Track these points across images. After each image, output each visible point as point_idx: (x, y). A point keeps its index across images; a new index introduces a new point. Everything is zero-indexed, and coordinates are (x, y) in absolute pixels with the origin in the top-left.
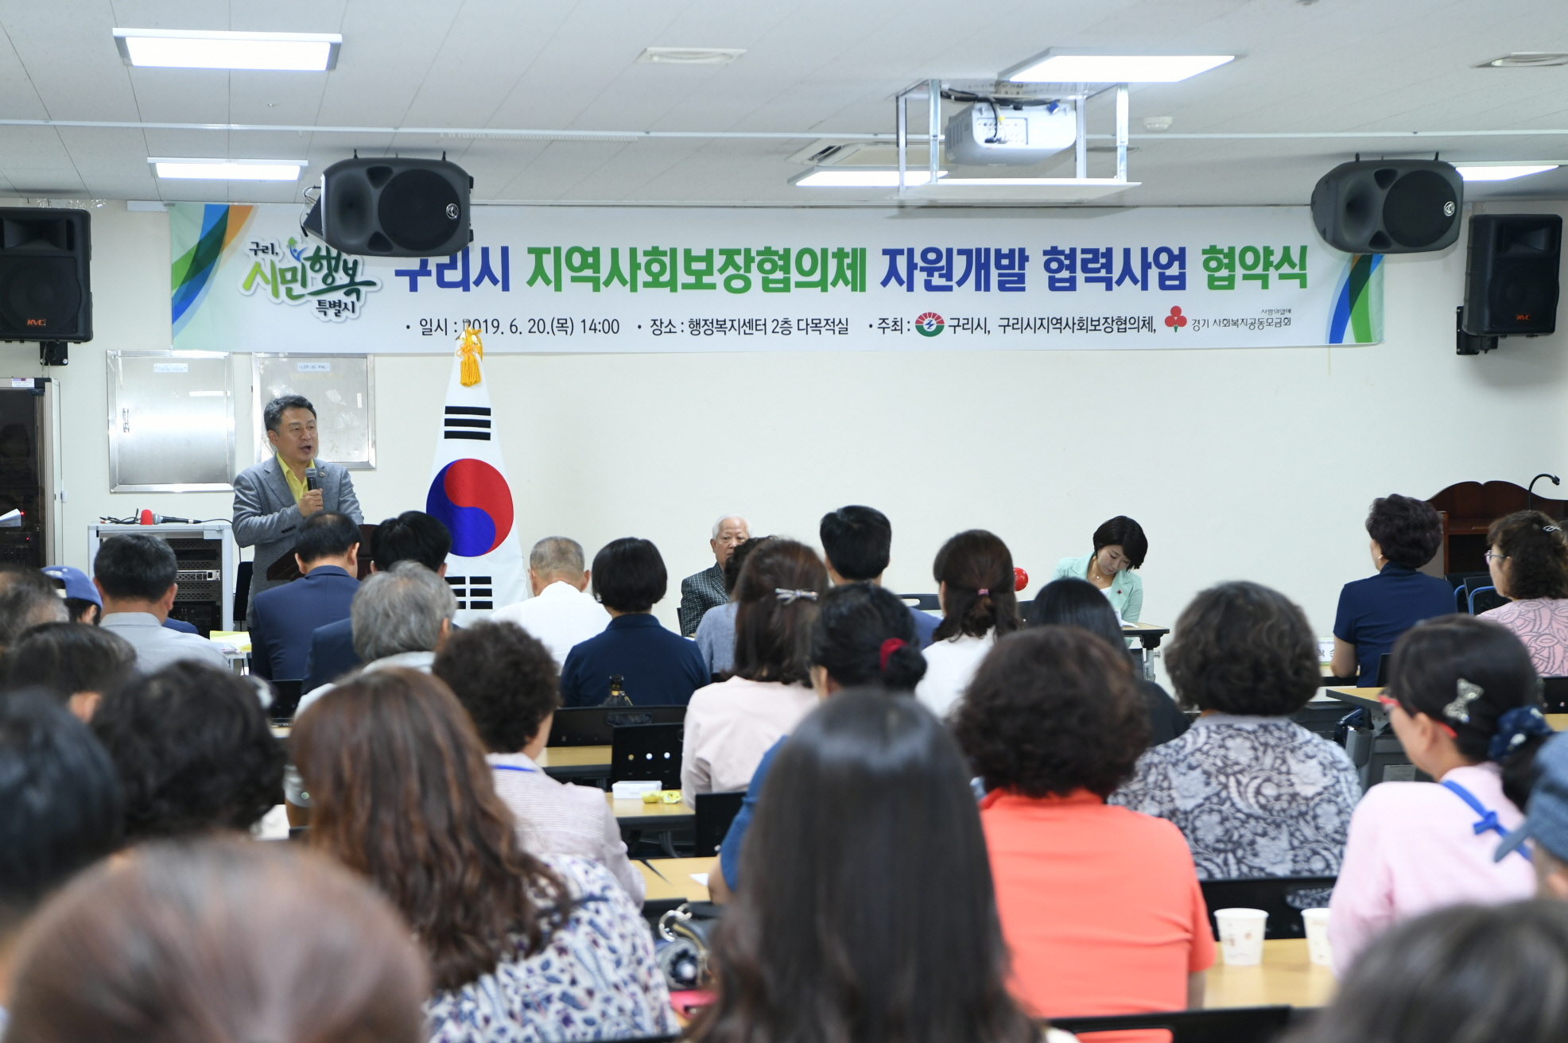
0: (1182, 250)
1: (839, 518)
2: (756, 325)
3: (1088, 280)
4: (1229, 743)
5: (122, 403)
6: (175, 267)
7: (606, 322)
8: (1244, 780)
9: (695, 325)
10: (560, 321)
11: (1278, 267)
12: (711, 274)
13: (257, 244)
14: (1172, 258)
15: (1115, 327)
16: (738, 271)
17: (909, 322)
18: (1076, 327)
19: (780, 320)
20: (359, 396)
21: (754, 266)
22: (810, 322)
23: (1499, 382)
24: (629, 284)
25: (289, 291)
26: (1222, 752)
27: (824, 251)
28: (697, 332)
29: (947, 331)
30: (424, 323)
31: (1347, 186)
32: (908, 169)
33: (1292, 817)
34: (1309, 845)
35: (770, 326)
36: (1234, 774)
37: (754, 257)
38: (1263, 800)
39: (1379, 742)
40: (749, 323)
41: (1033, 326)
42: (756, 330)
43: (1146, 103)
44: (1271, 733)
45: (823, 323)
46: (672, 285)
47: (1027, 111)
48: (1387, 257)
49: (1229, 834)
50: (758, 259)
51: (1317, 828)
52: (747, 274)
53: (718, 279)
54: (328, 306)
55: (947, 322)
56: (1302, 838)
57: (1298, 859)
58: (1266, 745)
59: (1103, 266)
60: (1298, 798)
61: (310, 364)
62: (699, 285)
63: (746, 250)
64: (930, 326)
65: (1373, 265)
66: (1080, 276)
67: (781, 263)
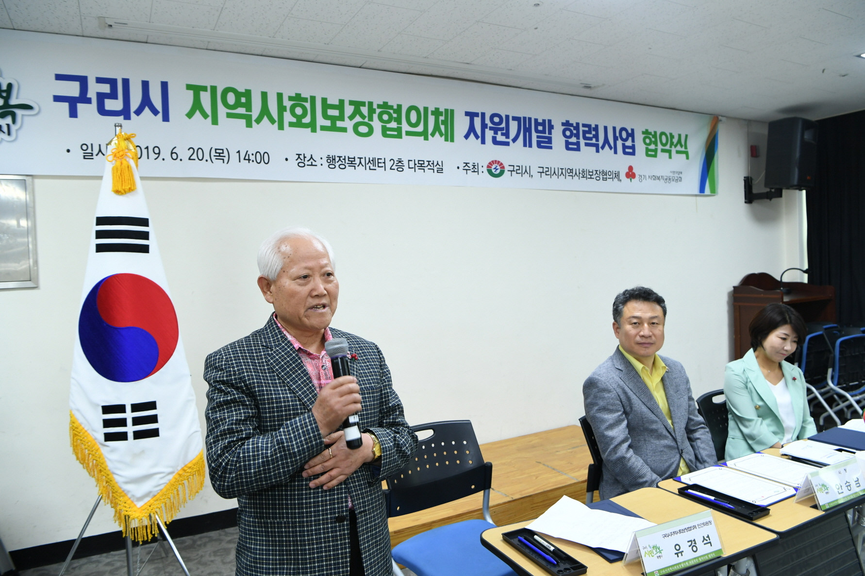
2: (378, 163)
3: (586, 145)
7: (258, 154)
9: (331, 160)
10: (218, 151)
11: (676, 146)
12: (343, 120)
14: (628, 135)
15: (601, 177)
16: (364, 119)
17: (482, 167)
18: (581, 175)
19: (396, 159)
21: (375, 116)
22: (417, 162)
23: (760, 219)
24: (276, 124)
27: (426, 109)
28: (333, 167)
29: (507, 174)
30: (85, 147)
35: (389, 164)
37: (375, 109)
40: (373, 160)
41: (557, 174)
42: (378, 167)
45: (426, 164)
46: (312, 126)
50: (378, 111)
52: (370, 122)
53: (348, 124)
55: (507, 168)
59: (594, 136)
62: (333, 128)
63: (369, 102)
64: (496, 170)
66: (582, 142)
67: (395, 115)
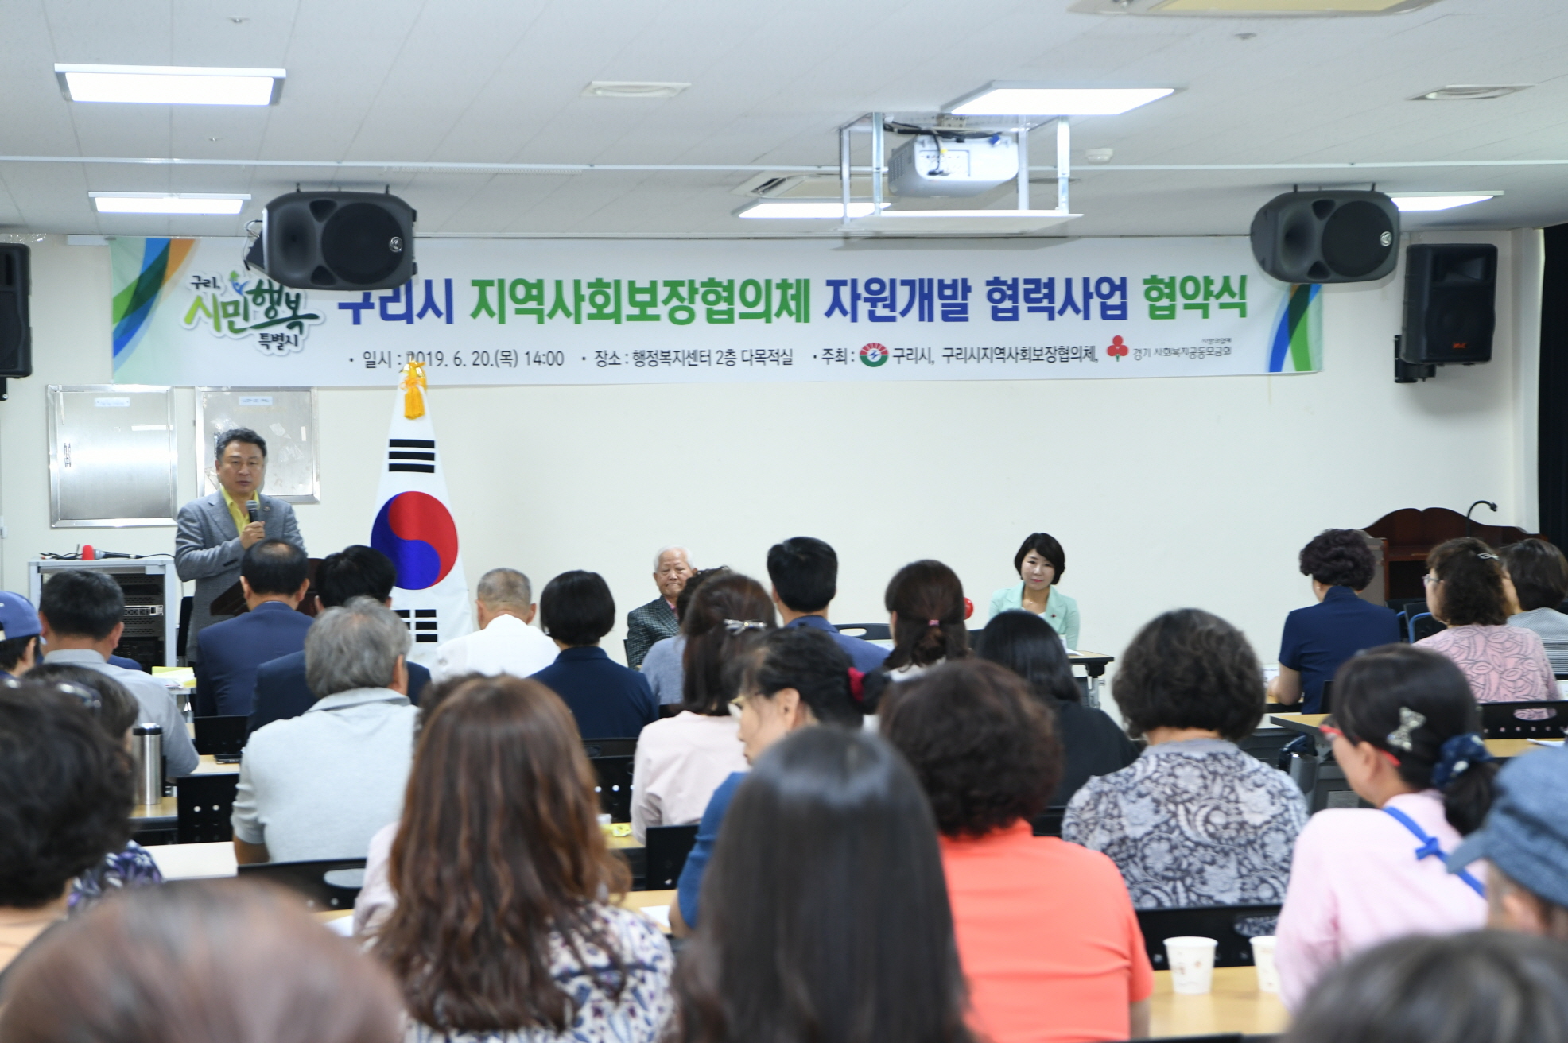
0: (1124, 280)
1: (786, 549)
2: (701, 356)
3: (1031, 310)
4: (1179, 771)
5: (64, 437)
6: (116, 301)
7: (550, 355)
8: (1193, 808)
9: (639, 357)
10: (504, 353)
11: (1218, 296)
12: (656, 306)
13: (199, 278)
14: (1114, 288)
15: (1058, 357)
16: (683, 302)
17: (853, 353)
18: (1020, 356)
19: (725, 350)
20: (303, 429)
21: (698, 298)
22: (754, 353)
23: (1437, 410)
24: (573, 316)
25: (231, 325)
26: (1172, 780)
27: (768, 282)
28: (642, 364)
29: (891, 361)
30: (367, 356)
31: (1285, 217)
32: (852, 200)
33: (1240, 845)
34: (1257, 874)
35: (715, 357)
36: (1183, 802)
37: (698, 288)
38: (1211, 829)
39: (1323, 768)
40: (693, 354)
41: (976, 356)
42: (701, 361)
43: (1086, 135)
44: (1220, 761)
45: (768, 354)
46: (616, 316)
47: (969, 144)
48: (1326, 287)
49: (1178, 862)
50: (702, 290)
51: (1265, 856)
52: (691, 306)
54: (270, 339)
55: (892, 353)
56: (1250, 867)
57: (1246, 887)
58: (1215, 773)
59: (1046, 296)
60: (1247, 827)
61: (253, 398)
62: (643, 317)
63: (689, 280)
64: (874, 356)
65: (1311, 294)
66: (1023, 306)
67: (725, 294)
